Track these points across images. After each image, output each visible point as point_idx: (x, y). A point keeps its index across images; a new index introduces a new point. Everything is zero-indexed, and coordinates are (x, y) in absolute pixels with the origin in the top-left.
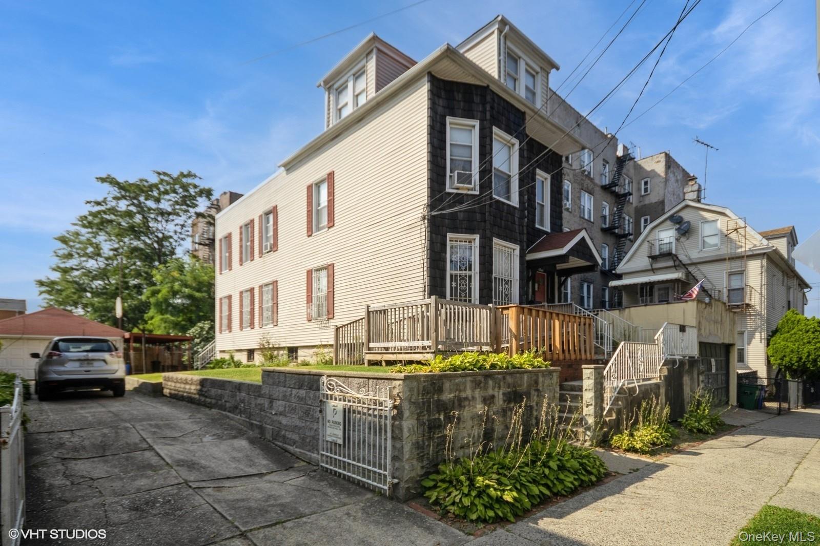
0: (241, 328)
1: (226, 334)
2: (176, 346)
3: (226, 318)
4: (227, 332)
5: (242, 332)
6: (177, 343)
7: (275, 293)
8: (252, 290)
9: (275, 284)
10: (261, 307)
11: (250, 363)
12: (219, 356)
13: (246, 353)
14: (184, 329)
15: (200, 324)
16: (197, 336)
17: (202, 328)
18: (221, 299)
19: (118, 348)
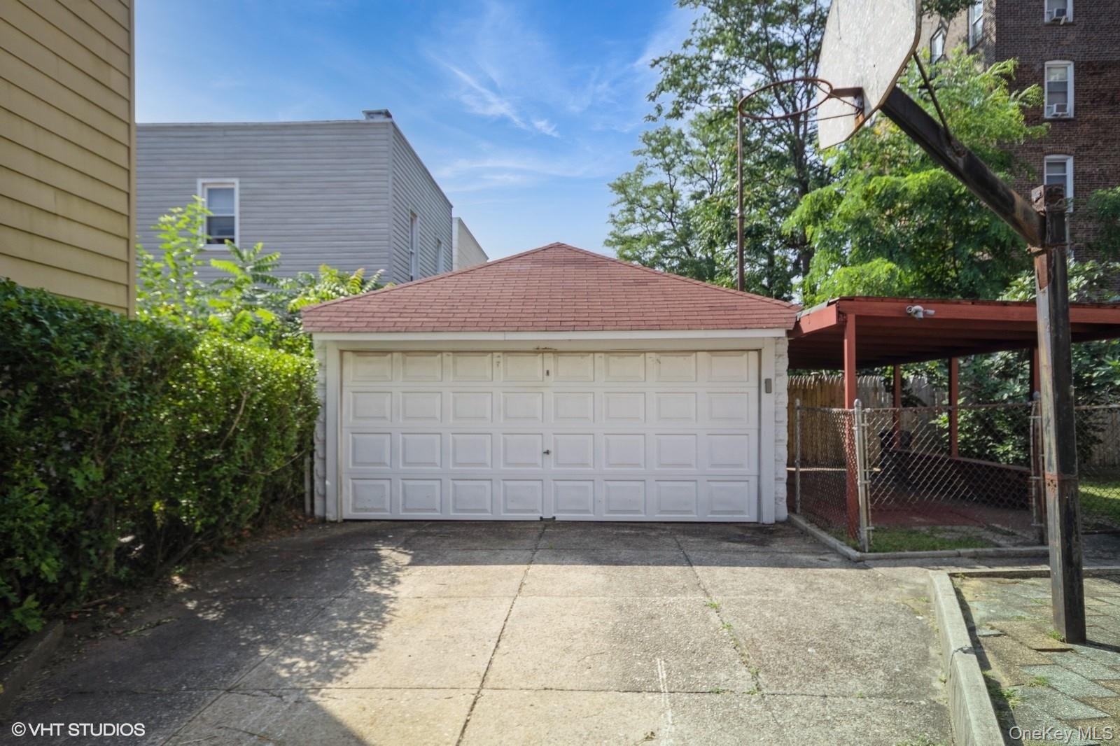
19: (768, 382)
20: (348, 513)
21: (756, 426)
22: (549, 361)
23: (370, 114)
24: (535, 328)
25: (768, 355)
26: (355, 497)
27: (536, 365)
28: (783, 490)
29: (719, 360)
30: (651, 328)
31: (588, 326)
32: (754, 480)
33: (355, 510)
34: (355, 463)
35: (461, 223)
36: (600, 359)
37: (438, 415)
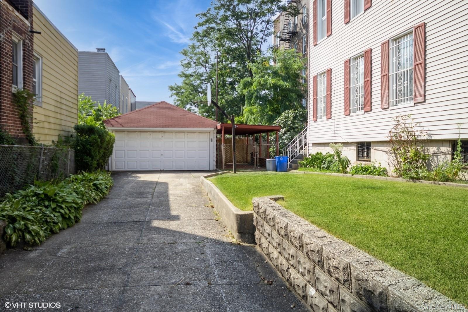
0: (347, 112)
1: (323, 120)
2: (263, 137)
3: (325, 100)
4: (325, 118)
5: (348, 118)
6: (263, 134)
7: (422, 47)
8: (367, 55)
9: (420, 31)
10: (385, 77)
11: (364, 164)
12: (312, 151)
13: (355, 148)
14: (271, 119)
15: (285, 114)
16: (283, 126)
17: (287, 118)
18: (315, 78)
19: (212, 139)
20: (114, 169)
21: (209, 149)
22: (163, 134)
23: (98, 49)
24: (159, 127)
25: (212, 133)
26: (116, 166)
27: (159, 135)
28: (215, 163)
29: (201, 134)
30: (185, 127)
31: (172, 127)
32: (208, 161)
33: (116, 168)
34: (116, 157)
35: (122, 76)
36: (174, 134)
37: (136, 146)
